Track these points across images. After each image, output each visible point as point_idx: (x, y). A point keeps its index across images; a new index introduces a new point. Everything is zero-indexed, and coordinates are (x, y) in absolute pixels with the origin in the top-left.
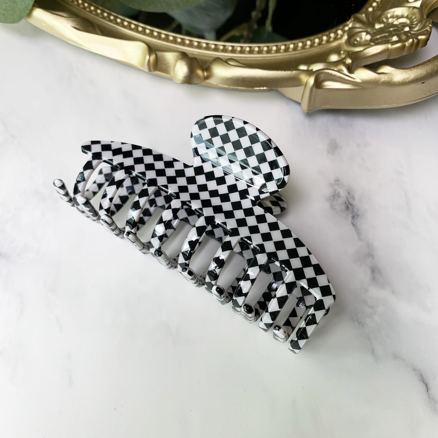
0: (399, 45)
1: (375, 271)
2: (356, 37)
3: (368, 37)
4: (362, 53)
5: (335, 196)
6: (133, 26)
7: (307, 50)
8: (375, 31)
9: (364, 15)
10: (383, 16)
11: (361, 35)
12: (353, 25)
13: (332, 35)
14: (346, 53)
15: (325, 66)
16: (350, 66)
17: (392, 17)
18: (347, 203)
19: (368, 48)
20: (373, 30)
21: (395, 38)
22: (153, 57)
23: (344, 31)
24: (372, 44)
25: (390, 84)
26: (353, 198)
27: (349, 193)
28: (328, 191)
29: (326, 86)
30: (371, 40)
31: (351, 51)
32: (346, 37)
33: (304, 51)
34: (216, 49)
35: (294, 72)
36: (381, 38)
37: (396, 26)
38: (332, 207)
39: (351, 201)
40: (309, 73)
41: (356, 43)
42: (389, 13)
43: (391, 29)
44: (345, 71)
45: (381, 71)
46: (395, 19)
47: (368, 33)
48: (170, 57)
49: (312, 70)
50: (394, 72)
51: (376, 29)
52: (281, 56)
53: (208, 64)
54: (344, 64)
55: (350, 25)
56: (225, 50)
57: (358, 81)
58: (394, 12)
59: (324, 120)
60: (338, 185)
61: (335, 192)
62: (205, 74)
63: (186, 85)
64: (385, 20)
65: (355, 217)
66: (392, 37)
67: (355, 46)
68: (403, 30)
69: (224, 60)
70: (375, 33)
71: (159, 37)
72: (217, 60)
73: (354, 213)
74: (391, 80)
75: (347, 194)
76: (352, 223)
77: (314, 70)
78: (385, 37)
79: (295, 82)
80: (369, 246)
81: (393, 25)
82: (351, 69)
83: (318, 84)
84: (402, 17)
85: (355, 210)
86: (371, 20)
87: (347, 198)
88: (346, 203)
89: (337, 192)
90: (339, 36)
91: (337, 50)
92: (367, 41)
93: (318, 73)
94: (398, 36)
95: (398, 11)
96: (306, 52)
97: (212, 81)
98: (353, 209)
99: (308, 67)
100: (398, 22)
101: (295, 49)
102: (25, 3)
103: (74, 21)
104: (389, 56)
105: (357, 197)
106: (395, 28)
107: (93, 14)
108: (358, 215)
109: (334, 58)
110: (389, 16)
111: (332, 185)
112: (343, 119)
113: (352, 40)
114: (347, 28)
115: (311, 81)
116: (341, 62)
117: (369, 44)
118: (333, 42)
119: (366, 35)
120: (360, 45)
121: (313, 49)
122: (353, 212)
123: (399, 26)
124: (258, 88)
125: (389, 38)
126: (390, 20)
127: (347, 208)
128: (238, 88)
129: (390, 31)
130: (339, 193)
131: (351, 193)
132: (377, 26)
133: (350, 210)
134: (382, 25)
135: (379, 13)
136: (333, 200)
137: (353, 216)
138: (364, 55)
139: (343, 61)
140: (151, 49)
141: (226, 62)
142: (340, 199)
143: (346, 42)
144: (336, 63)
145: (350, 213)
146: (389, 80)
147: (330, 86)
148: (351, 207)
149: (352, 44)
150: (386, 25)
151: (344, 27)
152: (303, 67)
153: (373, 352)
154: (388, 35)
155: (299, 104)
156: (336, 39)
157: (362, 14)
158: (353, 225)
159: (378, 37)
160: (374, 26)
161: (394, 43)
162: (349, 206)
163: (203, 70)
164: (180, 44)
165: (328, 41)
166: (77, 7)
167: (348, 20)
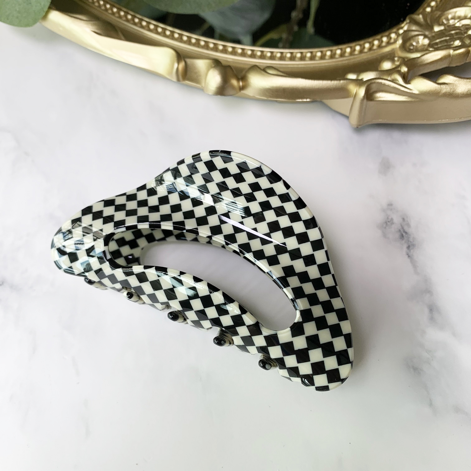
0: (462, 50)
1: (432, 309)
2: (412, 41)
3: (426, 42)
4: (419, 60)
5: (387, 223)
6: (160, 30)
7: (355, 56)
8: (433, 34)
9: (421, 16)
10: (443, 17)
11: (418, 39)
12: (409, 27)
13: (385, 39)
14: (400, 59)
15: (377, 75)
16: (406, 75)
17: (453, 18)
18: (402, 230)
19: (426, 54)
20: (432, 33)
21: (457, 43)
22: (182, 65)
23: (398, 35)
24: (431, 49)
25: (452, 96)
26: (409, 225)
27: (404, 219)
28: (380, 218)
29: (378, 97)
30: (430, 45)
31: (407, 58)
32: (400, 41)
33: (352, 57)
34: (253, 56)
35: (342, 82)
36: (441, 42)
37: (458, 28)
38: (385, 235)
39: (406, 228)
40: (359, 82)
41: (412, 48)
42: (450, 13)
43: (453, 32)
44: (401, 81)
45: (442, 81)
46: (456, 21)
47: (425, 36)
48: (201, 64)
49: (362, 80)
50: (457, 82)
51: (435, 32)
52: (327, 63)
53: (244, 72)
54: (399, 72)
55: (406, 28)
56: (263, 57)
57: (416, 92)
58: (456, 12)
59: (375, 136)
60: (391, 210)
61: (388, 218)
62: (241, 84)
63: (219, 96)
64: (445, 22)
65: (411, 248)
66: (454, 41)
67: (410, 51)
68: (466, 33)
69: (262, 68)
70: (433, 37)
71: (189, 42)
72: (255, 68)
73: (409, 243)
74: (453, 91)
75: (401, 220)
76: (407, 255)
77: (365, 80)
78: (446, 41)
79: (342, 93)
80: (427, 280)
81: (454, 28)
82: (407, 79)
83: (369, 96)
84: (465, 18)
85: (411, 240)
86: (429, 22)
87: (401, 226)
88: (400, 230)
89: (390, 218)
90: (392, 41)
91: (390, 57)
92: (424, 45)
93: (369, 83)
94: (461, 40)
95: (460, 11)
96: (355, 58)
97: (249, 92)
98: (408, 238)
99: (358, 76)
100: (460, 24)
101: (342, 55)
102: (41, 4)
103: (94, 25)
104: (450, 63)
105: (413, 224)
106: (458, 31)
107: (116, 17)
108: (414, 245)
109: (387, 65)
110: (450, 16)
111: (384, 210)
112: (396, 135)
113: (408, 44)
114: (401, 31)
115: (362, 92)
116: (395, 70)
117: (427, 50)
118: (385, 46)
119: (424, 39)
120: (416, 50)
121: (363, 55)
122: (409, 241)
123: (462, 29)
124: (300, 100)
125: (451, 42)
126: (451, 22)
127: (402, 237)
128: (278, 100)
129: (452, 34)
130: (392, 219)
131: (406, 220)
132: (437, 29)
133: (405, 238)
134: (442, 28)
135: (439, 13)
136: (385, 228)
137: (407, 246)
138: (421, 62)
139: (397, 69)
140: (180, 56)
141: (264, 70)
142: (393, 226)
143: (400, 47)
144: (389, 72)
145: (405, 242)
146: (452, 91)
147: (382, 97)
148: (406, 236)
149: (408, 50)
150: (446, 27)
151: (398, 29)
152: (352, 76)
153: (431, 405)
154: (449, 39)
155: (347, 117)
156: (388, 43)
157: (419, 15)
158: (409, 256)
159: (438, 41)
160: (432, 28)
161: (457, 48)
162: (404, 234)
163: (238, 80)
164: (212, 49)
165: (380, 47)
166: (98, 9)
167: (403, 22)
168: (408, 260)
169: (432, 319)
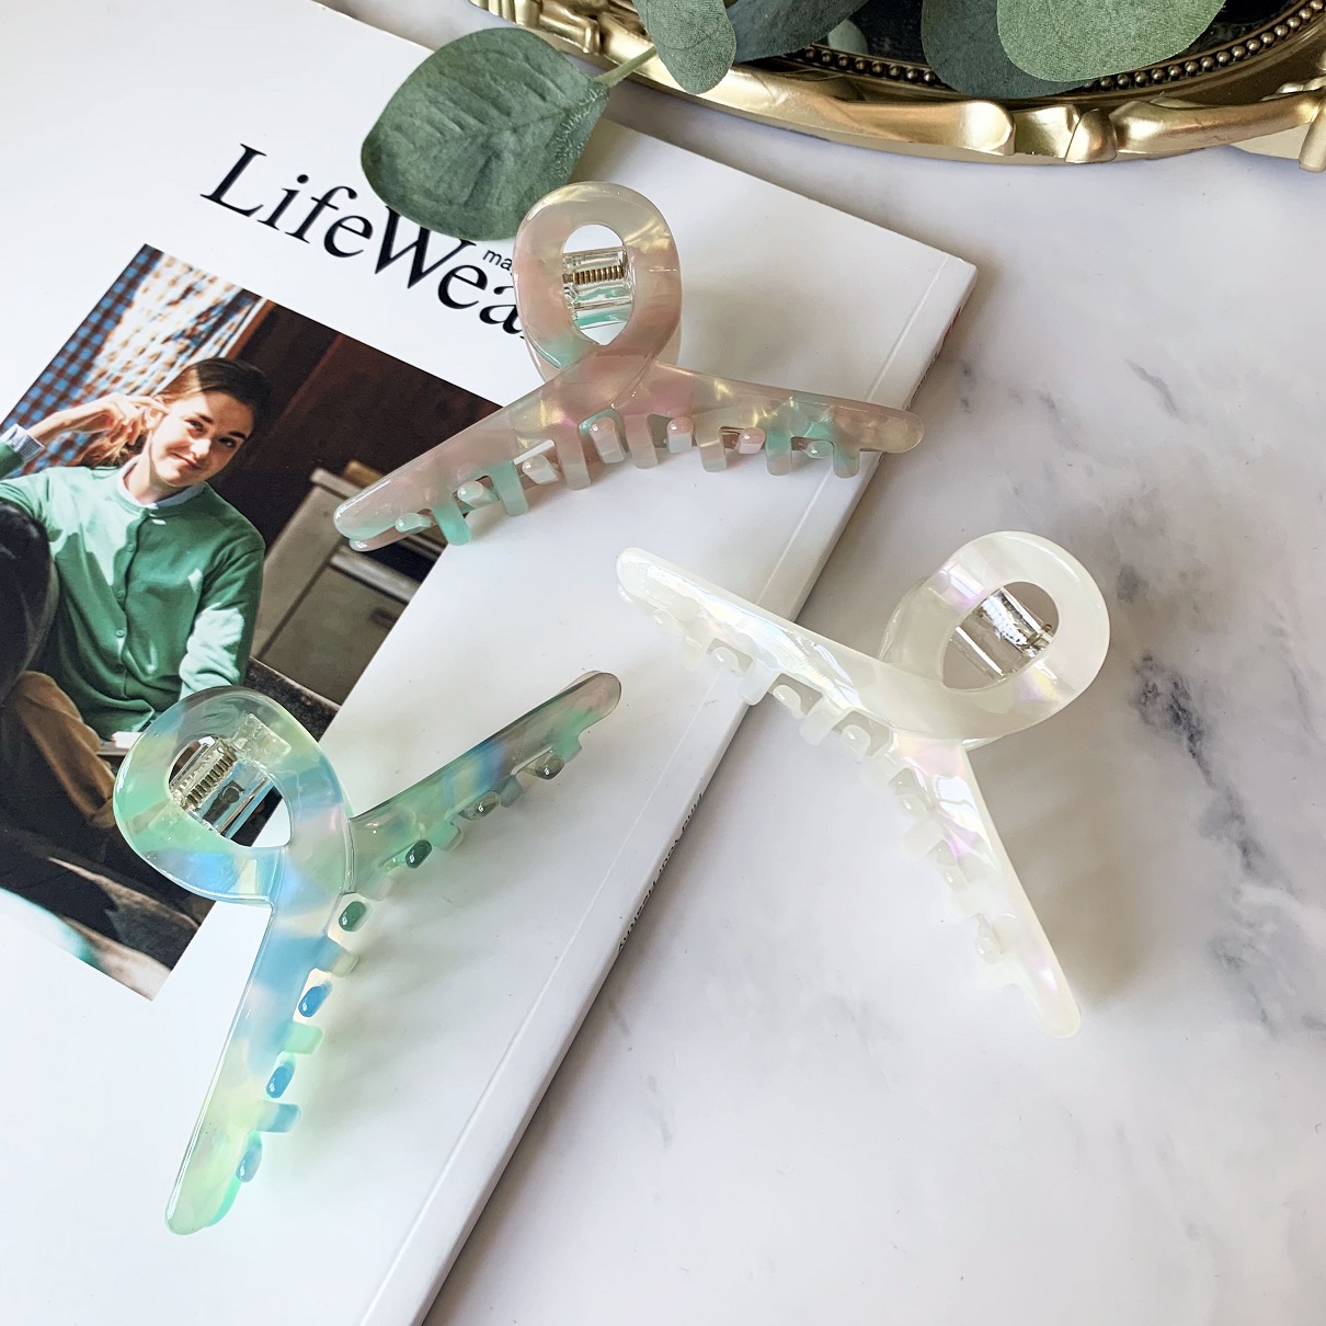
1: (1247, 848)
5: (1148, 694)
18: (1175, 706)
26: (1186, 695)
27: (1176, 684)
28: (1130, 686)
39: (1182, 701)
60: (1151, 668)
61: (1147, 685)
65: (1196, 738)
73: (1193, 728)
75: (1171, 686)
76: (1191, 751)
80: (1231, 797)
85: (1194, 722)
87: (1173, 697)
88: (1172, 707)
89: (1150, 684)
98: (1189, 719)
108: (1200, 733)
111: (1137, 671)
122: (1190, 726)
127: (1177, 719)
130: (1154, 687)
131: (1180, 686)
133: (1184, 721)
136: (1143, 704)
137: (1190, 735)
142: (1158, 699)
145: (1184, 728)
148: (1185, 716)
158: (1194, 754)
162: (1180, 713)
168: (1193, 762)
169: (1248, 866)
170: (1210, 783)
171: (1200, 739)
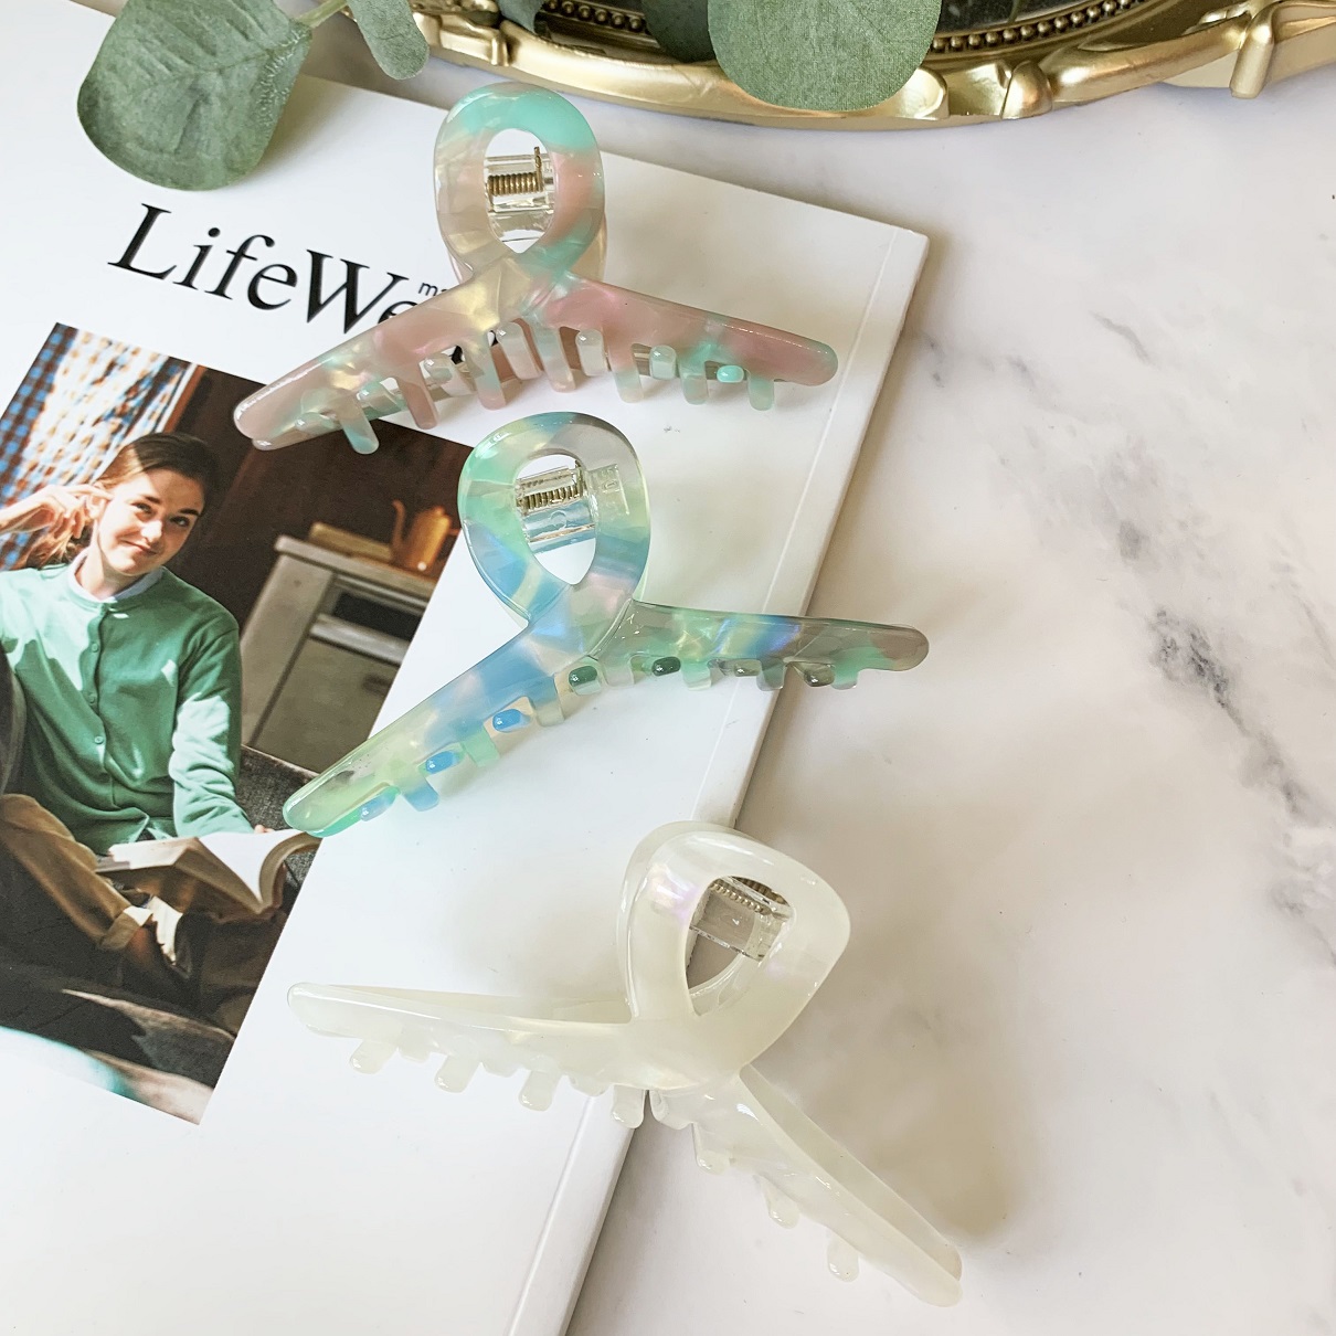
1: (1290, 791)
5: (1167, 649)
18: (1196, 658)
26: (1205, 645)
27: (1194, 637)
28: (1150, 644)
38: (1169, 676)
39: (1202, 652)
60: (1166, 623)
61: (1165, 641)
65: (1222, 687)
73: (1217, 678)
75: (1191, 638)
76: (1219, 701)
80: (1266, 741)
85: (1218, 672)
87: (1192, 649)
88: (1193, 659)
89: (1168, 639)
98: (1213, 669)
105: (1212, 641)
108: (1225, 681)
111: (1153, 628)
122: (1214, 676)
127: (1200, 670)
130: (1173, 641)
131: (1198, 637)
133: (1207, 672)
136: (1166, 660)
137: (1215, 685)
142: (1179, 654)
145: (1209, 679)
148: (1208, 666)
158: (1222, 704)
162: (1202, 664)
168: (1224, 712)
169: (1294, 810)
170: (1244, 732)
171: (1226, 688)
